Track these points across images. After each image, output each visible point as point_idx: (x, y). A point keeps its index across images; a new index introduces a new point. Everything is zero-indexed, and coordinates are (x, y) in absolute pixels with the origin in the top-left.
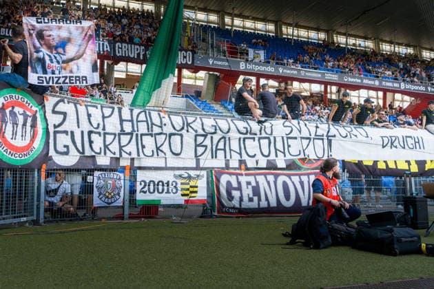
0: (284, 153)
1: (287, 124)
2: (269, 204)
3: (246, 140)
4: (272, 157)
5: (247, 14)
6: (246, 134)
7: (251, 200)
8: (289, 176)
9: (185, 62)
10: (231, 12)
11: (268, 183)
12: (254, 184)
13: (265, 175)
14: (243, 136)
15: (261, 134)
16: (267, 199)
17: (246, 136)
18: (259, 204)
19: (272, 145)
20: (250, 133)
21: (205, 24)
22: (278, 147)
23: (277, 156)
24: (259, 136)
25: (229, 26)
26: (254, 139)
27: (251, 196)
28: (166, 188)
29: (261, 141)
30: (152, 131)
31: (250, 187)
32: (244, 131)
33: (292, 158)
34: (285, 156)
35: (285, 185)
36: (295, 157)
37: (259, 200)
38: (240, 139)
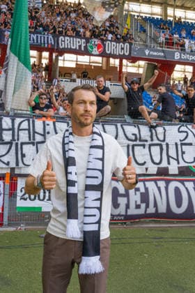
0: (177, 160)
1: (183, 129)
2: (157, 210)
3: (135, 147)
4: (164, 164)
5: (189, 5)
6: (136, 140)
7: (138, 207)
8: (182, 182)
9: (122, 53)
10: (173, 3)
11: (159, 189)
12: (143, 190)
13: (155, 181)
14: (131, 143)
15: (152, 140)
16: (156, 205)
17: (135, 143)
18: (146, 211)
19: (165, 152)
20: (140, 140)
21: (150, 16)
22: (170, 154)
23: (169, 163)
24: (150, 142)
25: (171, 17)
26: (144, 146)
27: (139, 203)
28: (47, 194)
29: (152, 148)
30: (34, 139)
31: (138, 193)
32: (133, 138)
33: (187, 165)
34: (178, 163)
35: (177, 190)
36: (189, 165)
37: (147, 206)
38: (128, 146)
